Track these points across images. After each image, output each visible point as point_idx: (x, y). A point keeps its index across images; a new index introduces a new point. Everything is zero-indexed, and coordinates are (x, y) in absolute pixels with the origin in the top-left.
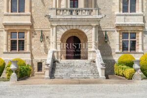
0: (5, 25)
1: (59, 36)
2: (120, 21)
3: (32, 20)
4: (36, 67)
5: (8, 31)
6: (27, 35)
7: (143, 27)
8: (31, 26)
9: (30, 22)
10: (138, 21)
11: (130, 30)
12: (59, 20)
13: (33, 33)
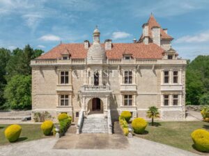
0: (58, 92)
1: (87, 102)
2: (123, 89)
3: (73, 89)
4: (75, 115)
5: (59, 95)
6: (70, 97)
7: (136, 92)
8: (72, 92)
9: (71, 90)
10: (133, 89)
11: (128, 94)
12: (86, 94)
13: (73, 95)
